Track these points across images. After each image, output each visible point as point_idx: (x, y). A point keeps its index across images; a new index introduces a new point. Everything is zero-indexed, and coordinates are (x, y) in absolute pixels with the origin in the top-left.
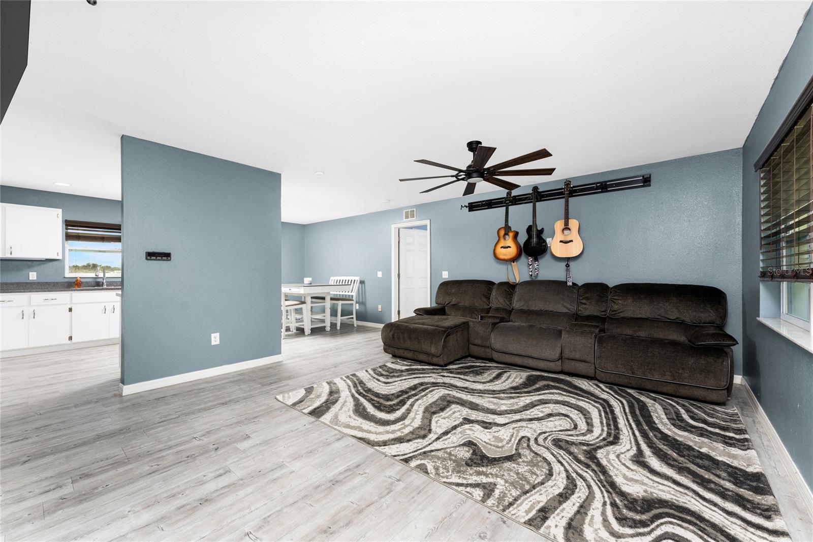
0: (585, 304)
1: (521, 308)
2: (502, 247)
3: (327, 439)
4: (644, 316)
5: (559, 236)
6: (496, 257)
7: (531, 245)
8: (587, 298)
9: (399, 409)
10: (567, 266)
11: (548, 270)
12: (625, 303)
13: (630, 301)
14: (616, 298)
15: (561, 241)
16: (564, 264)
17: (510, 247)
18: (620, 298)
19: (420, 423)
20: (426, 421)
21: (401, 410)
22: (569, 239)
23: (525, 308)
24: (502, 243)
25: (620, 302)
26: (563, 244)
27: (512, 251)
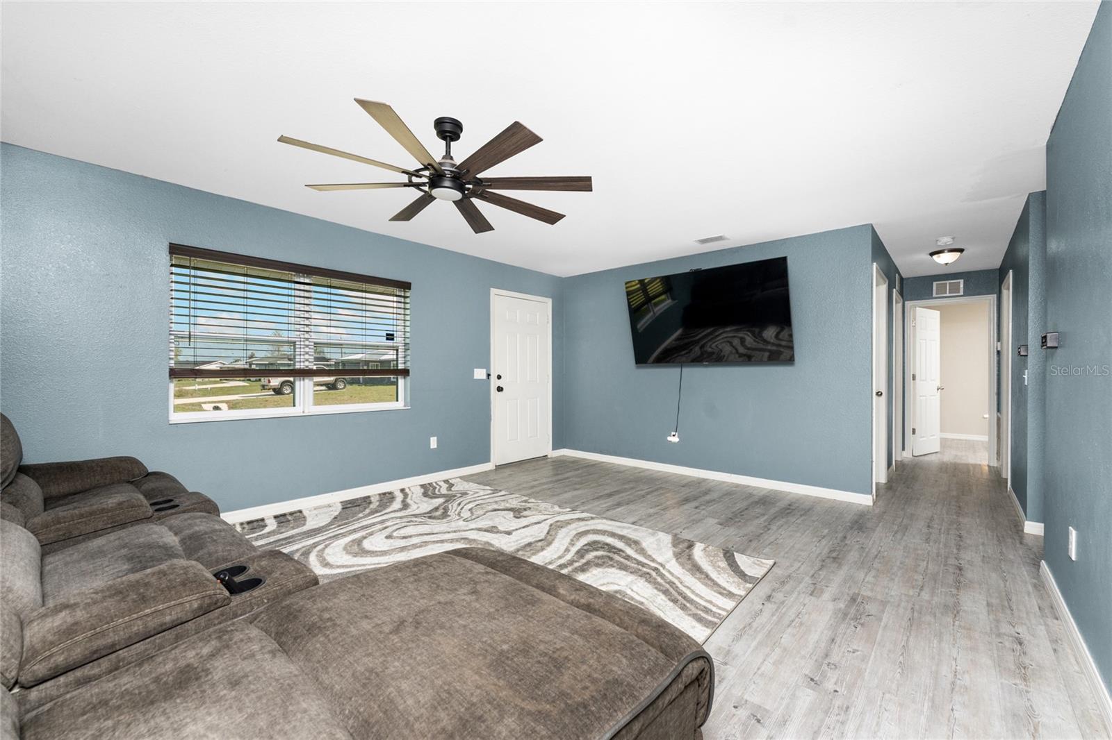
9: (584, 546)
19: (560, 531)
20: (553, 533)
21: (582, 545)
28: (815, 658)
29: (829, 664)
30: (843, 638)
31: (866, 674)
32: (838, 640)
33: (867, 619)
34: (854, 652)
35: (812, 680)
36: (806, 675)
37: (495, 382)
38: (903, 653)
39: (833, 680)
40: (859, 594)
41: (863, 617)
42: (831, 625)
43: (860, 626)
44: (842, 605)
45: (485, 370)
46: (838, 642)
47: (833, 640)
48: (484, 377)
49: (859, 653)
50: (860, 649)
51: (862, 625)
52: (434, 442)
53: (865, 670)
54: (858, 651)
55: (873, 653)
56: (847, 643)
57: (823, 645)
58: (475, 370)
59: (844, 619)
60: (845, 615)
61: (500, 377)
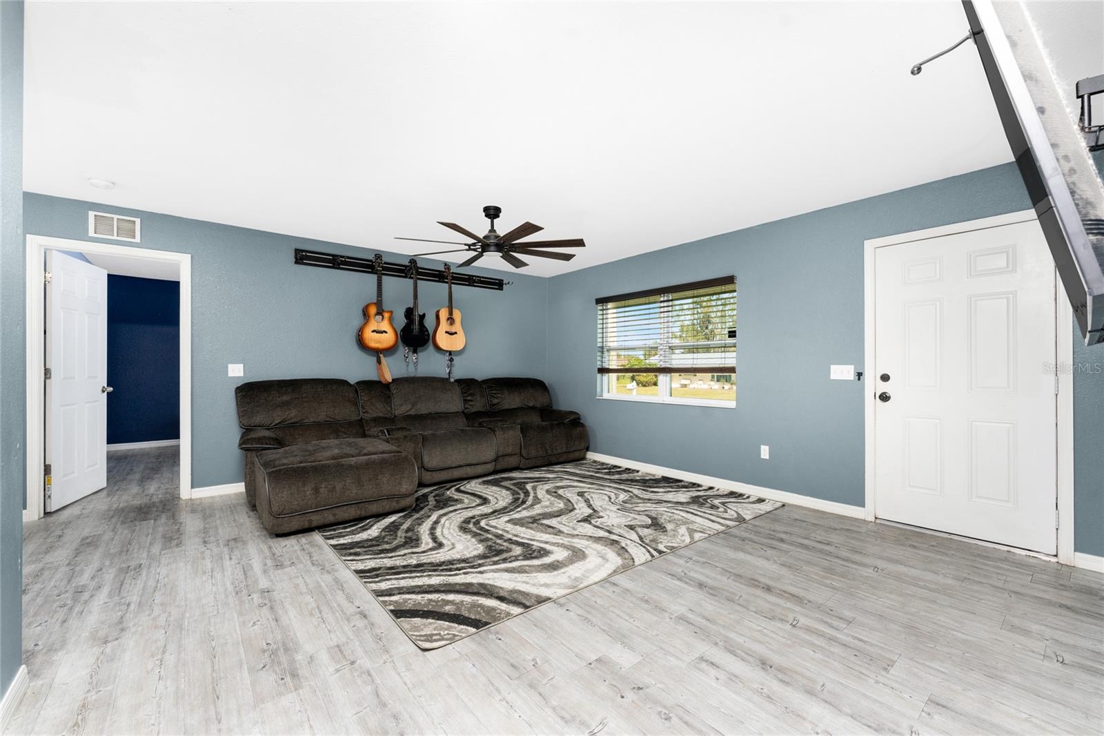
0: (471, 401)
1: (408, 413)
2: (373, 331)
4: (516, 407)
5: (444, 325)
6: (361, 343)
7: (412, 332)
8: (472, 395)
10: (451, 360)
11: (428, 364)
12: (503, 397)
13: (506, 393)
14: (494, 392)
15: (446, 332)
16: (447, 357)
17: (386, 332)
18: (498, 392)
22: (454, 331)
23: (412, 412)
24: (373, 325)
25: (499, 395)
26: (449, 336)
27: (388, 339)
28: (278, 601)
29: (265, 604)
30: (271, 627)
31: (236, 616)
32: (273, 623)
33: (263, 661)
34: (254, 623)
35: (268, 592)
36: (274, 591)
38: (213, 650)
39: (255, 599)
40: (296, 690)
41: (268, 660)
42: (289, 631)
43: (265, 648)
44: (299, 657)
45: (852, 368)
46: (272, 622)
47: (277, 621)
48: (852, 376)
49: (250, 625)
50: (251, 629)
51: (264, 651)
52: (764, 451)
53: (238, 618)
54: (252, 626)
55: (239, 632)
56: (265, 626)
57: (280, 612)
59: (284, 644)
60: (287, 650)
61: (885, 378)
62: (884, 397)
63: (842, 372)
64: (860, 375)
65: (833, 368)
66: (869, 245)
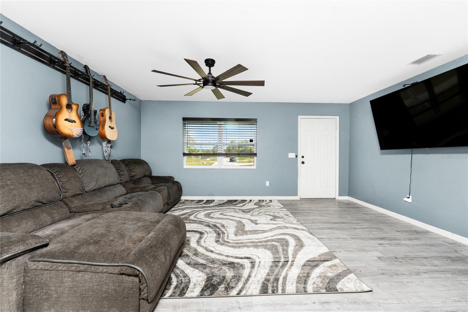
3: (328, 240)
5: (108, 121)
13: (138, 168)
14: (132, 168)
15: (109, 127)
17: (75, 122)
18: (134, 168)
22: (113, 126)
24: (66, 114)
26: (110, 129)
37: (300, 160)
45: (294, 154)
48: (294, 157)
52: (267, 183)
58: (289, 153)
61: (303, 157)
62: (303, 163)
63: (292, 155)
64: (297, 156)
65: (289, 154)
66: (300, 117)
